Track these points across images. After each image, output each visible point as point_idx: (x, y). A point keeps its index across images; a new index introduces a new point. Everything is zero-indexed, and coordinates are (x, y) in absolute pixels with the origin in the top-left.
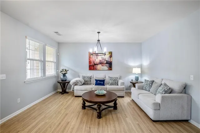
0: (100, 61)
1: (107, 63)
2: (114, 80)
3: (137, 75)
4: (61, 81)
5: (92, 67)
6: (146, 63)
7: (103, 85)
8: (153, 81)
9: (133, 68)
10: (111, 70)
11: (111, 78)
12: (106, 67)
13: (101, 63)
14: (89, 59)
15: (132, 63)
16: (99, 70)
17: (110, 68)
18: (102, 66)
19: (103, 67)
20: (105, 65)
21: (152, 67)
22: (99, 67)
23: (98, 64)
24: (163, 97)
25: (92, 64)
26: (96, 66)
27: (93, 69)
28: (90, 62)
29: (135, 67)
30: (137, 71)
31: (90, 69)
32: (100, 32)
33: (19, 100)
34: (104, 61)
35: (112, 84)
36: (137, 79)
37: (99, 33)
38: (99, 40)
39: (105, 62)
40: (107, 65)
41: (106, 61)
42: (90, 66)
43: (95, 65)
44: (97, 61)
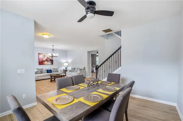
0: (46, 59)
1: (50, 61)
2: (56, 70)
3: (66, 66)
5: (41, 63)
6: (70, 61)
7: (51, 72)
8: (75, 68)
9: (64, 63)
10: (53, 64)
11: (54, 69)
12: (49, 63)
15: (63, 61)
16: (45, 65)
17: (52, 63)
21: (73, 63)
22: (46, 63)
24: (80, 72)
25: (41, 61)
27: (42, 64)
28: (39, 60)
30: (66, 64)
35: (55, 72)
36: (66, 68)
37: (53, 46)
38: (53, 50)
39: (49, 60)
40: (51, 61)
42: (39, 62)
43: (43, 61)
44: (44, 59)
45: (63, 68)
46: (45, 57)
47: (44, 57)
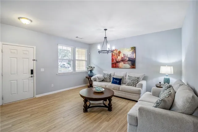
0: (122, 58)
1: (129, 60)
2: (133, 80)
3: (167, 76)
4: (88, 77)
9: (161, 67)
12: (128, 65)
13: (123, 60)
14: (112, 57)
16: (121, 68)
18: (124, 63)
19: (125, 65)
20: (127, 62)
22: (121, 64)
23: (119, 62)
25: (115, 61)
26: (118, 63)
28: (113, 60)
29: (164, 65)
31: (113, 67)
32: (107, 29)
33: (52, 85)
34: (125, 58)
35: (128, 85)
38: (106, 38)
40: (129, 62)
41: (128, 58)
42: (112, 64)
44: (119, 58)
45: (161, 79)
46: (121, 54)
47: (119, 56)
